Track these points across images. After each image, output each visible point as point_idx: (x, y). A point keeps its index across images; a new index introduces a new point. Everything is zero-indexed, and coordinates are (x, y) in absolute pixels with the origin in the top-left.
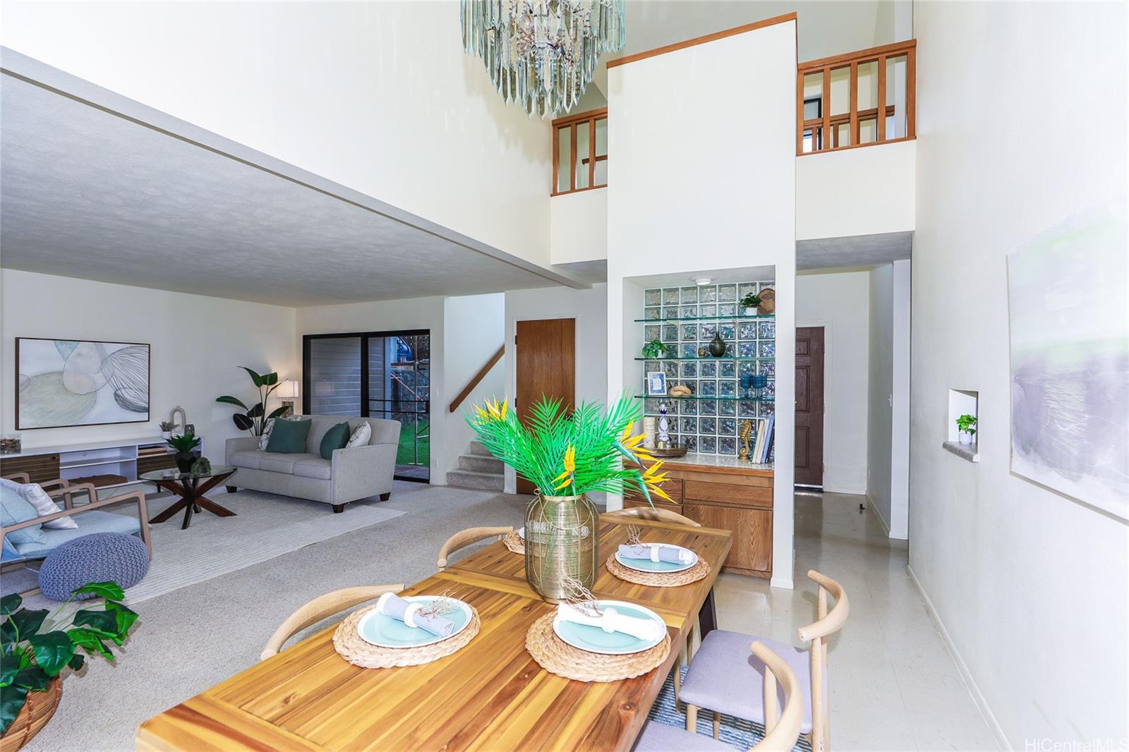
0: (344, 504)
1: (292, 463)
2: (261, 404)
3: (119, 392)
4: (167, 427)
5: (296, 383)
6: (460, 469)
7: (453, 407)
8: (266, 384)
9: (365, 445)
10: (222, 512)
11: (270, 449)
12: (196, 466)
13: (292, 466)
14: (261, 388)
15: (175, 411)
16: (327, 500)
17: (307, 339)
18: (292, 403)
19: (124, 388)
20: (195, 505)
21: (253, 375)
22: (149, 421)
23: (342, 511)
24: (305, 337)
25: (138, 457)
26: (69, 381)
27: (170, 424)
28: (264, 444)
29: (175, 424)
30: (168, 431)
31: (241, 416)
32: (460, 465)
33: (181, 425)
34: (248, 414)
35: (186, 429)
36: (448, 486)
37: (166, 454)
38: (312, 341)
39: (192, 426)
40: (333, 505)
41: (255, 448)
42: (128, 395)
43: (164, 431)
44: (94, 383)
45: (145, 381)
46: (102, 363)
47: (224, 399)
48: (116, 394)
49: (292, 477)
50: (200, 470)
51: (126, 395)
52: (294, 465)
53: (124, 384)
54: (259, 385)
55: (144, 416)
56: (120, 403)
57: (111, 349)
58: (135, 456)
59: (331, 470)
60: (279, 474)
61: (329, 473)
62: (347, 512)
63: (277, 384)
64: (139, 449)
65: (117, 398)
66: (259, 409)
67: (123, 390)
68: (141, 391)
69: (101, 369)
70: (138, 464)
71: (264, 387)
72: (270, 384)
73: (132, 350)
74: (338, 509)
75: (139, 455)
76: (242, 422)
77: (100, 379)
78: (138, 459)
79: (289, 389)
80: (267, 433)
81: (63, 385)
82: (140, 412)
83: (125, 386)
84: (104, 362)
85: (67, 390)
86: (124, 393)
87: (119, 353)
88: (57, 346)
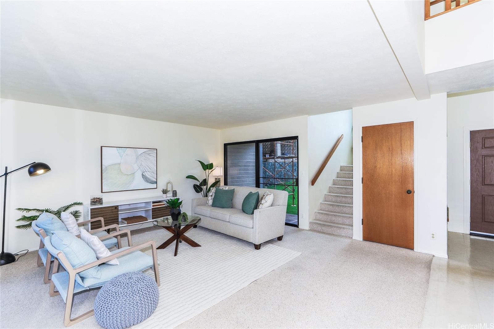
0: (261, 244)
1: (228, 216)
2: (206, 179)
3: (144, 174)
4: (165, 192)
5: (222, 168)
6: (315, 220)
7: (313, 182)
8: (208, 169)
9: (270, 207)
10: (194, 244)
11: (214, 205)
12: (180, 218)
13: (228, 218)
14: (206, 171)
15: (168, 183)
16: (251, 241)
17: (226, 145)
18: (220, 178)
20: (180, 240)
21: (202, 164)
22: (157, 188)
23: (260, 249)
24: (225, 144)
25: (152, 207)
26: (123, 168)
27: (166, 190)
28: (211, 202)
29: (168, 190)
30: (165, 194)
31: (197, 185)
32: (316, 217)
33: (171, 191)
34: (200, 184)
35: (173, 192)
36: (310, 230)
37: (164, 206)
38: (228, 146)
39: (176, 191)
40: (254, 244)
41: (205, 204)
42: (148, 175)
43: (164, 193)
44: (133, 169)
45: (155, 167)
46: (137, 159)
47: (189, 177)
48: (143, 175)
49: (229, 223)
50: (183, 220)
51: (147, 175)
52: (229, 216)
53: (146, 169)
54: (205, 170)
55: (154, 186)
56: (145, 179)
57: (140, 151)
58: (151, 207)
59: (253, 222)
60: (220, 221)
61: (252, 224)
62: (263, 249)
63: (213, 169)
64: (153, 203)
65: (143, 176)
66: (205, 182)
67: (145, 172)
68: (154, 173)
69: (136, 162)
70: (152, 211)
71: (207, 170)
72: (210, 169)
73: (150, 152)
74: (257, 247)
75: (153, 206)
76: (197, 188)
77: (136, 167)
78: (152, 208)
79: (218, 172)
80: (211, 196)
81: (120, 170)
82: (153, 183)
83: (147, 170)
84: (137, 158)
85: (122, 173)
86: (146, 174)
87: (144, 154)
88: (118, 150)
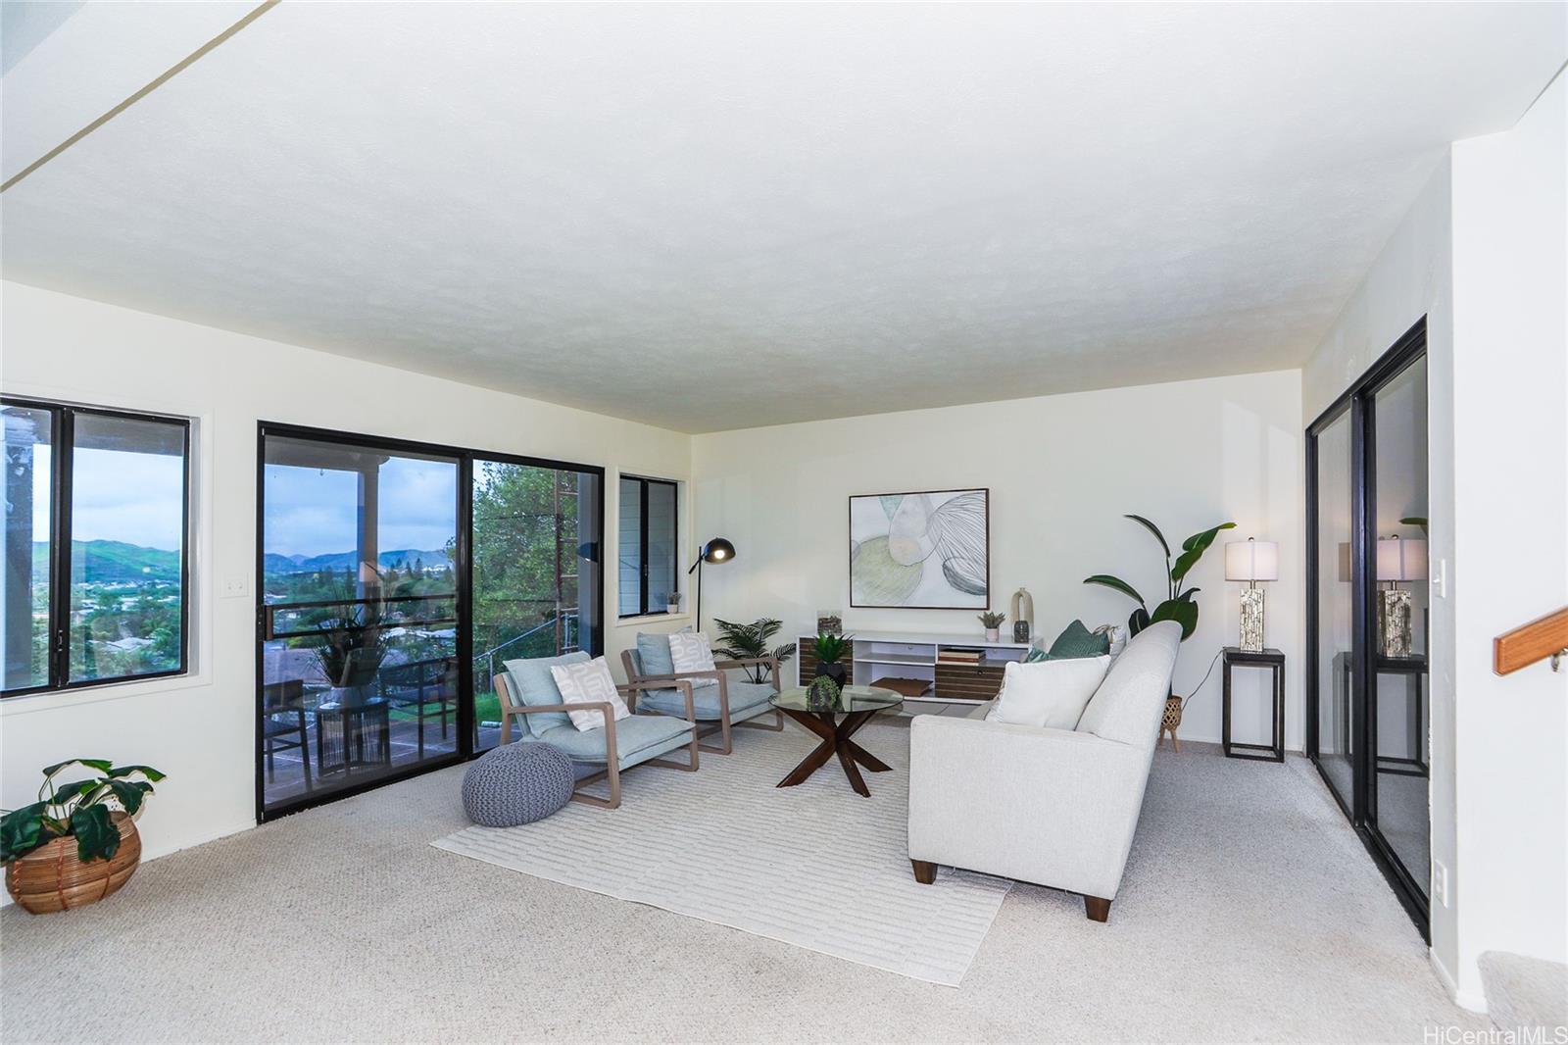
3: (948, 563)
4: (992, 622)
15: (1018, 596)
19: (954, 557)
24: (1309, 433)
25: (938, 662)
26: (894, 547)
27: (998, 618)
30: (992, 627)
33: (1013, 620)
35: (1017, 628)
42: (960, 567)
43: (989, 627)
44: (920, 549)
45: (981, 546)
46: (928, 523)
47: (1100, 580)
48: (945, 567)
51: (958, 569)
53: (954, 551)
55: (978, 601)
56: (950, 579)
57: (938, 500)
58: (936, 660)
64: (944, 650)
65: (946, 572)
67: (953, 560)
68: (977, 562)
69: (927, 530)
70: (934, 674)
73: (965, 500)
75: (940, 658)
77: (926, 544)
78: (936, 665)
81: (889, 553)
82: (974, 594)
83: (956, 554)
84: (930, 519)
85: (893, 560)
86: (955, 566)
87: (947, 506)
88: (882, 503)
